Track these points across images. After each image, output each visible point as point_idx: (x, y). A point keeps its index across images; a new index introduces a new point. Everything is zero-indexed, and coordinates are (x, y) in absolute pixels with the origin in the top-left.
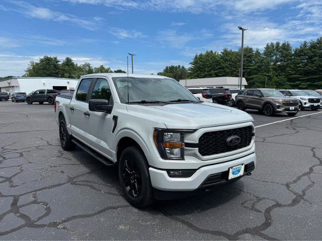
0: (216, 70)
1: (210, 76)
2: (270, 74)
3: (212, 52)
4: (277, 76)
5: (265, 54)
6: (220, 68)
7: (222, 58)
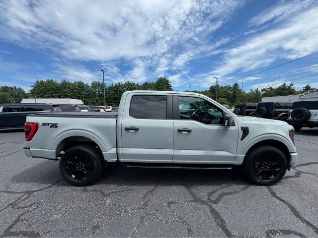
0: (58, 93)
1: (54, 97)
2: (97, 98)
3: (52, 80)
4: (101, 100)
5: (92, 87)
6: (60, 93)
7: (62, 85)
